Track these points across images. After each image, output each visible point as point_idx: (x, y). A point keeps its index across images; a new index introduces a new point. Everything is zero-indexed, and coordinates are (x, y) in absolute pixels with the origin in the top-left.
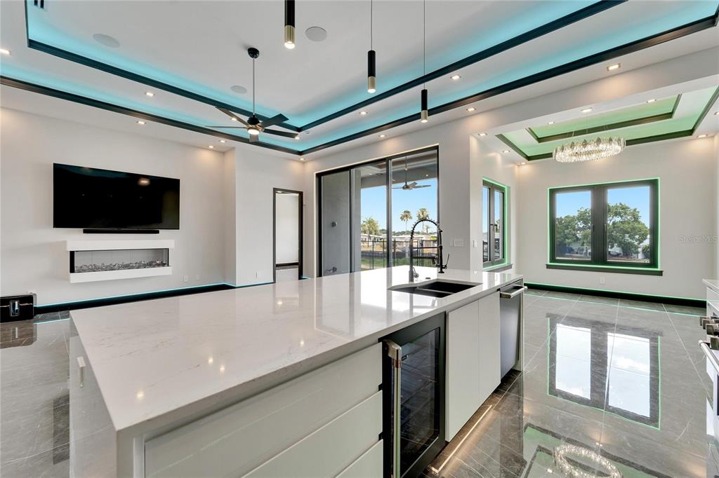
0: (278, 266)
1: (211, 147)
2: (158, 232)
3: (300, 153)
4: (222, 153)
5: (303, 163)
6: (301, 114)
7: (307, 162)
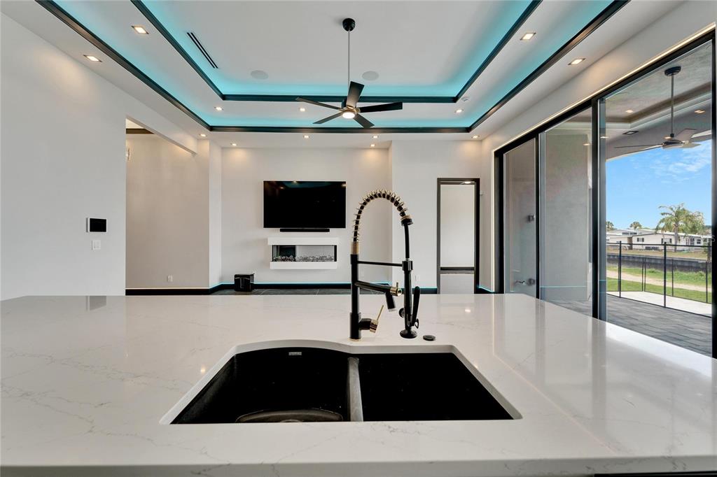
0: (443, 269)
1: (373, 146)
2: (328, 231)
3: (468, 130)
4: (385, 149)
5: (481, 141)
6: (452, 79)
7: (485, 138)
